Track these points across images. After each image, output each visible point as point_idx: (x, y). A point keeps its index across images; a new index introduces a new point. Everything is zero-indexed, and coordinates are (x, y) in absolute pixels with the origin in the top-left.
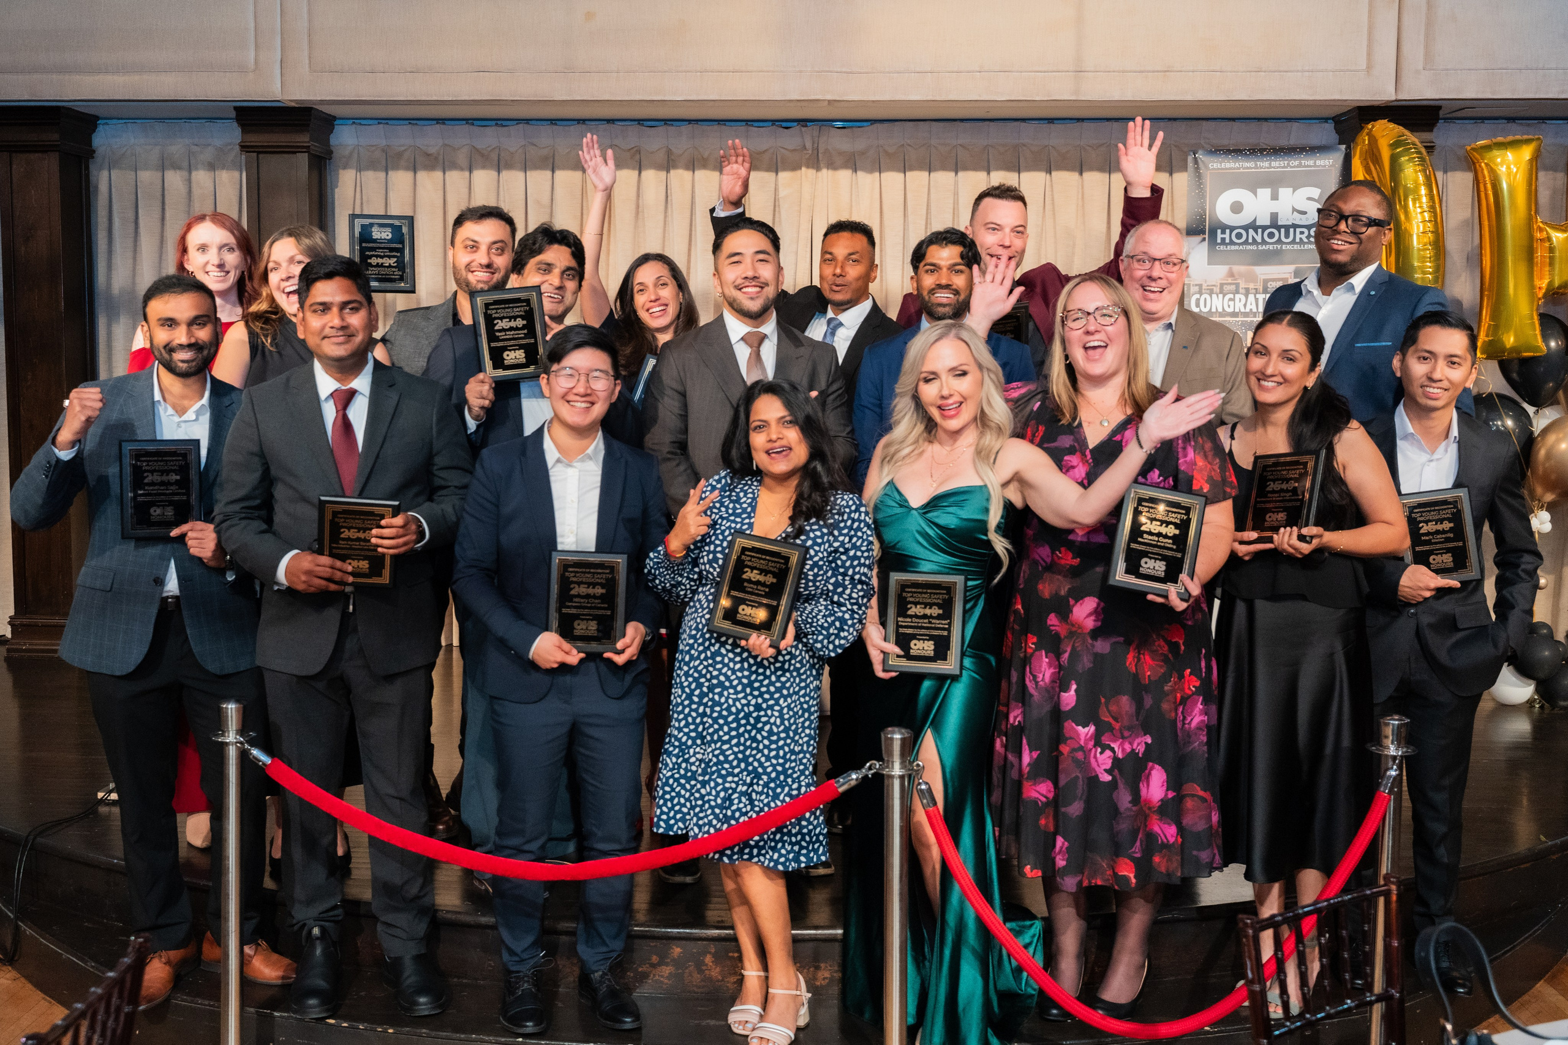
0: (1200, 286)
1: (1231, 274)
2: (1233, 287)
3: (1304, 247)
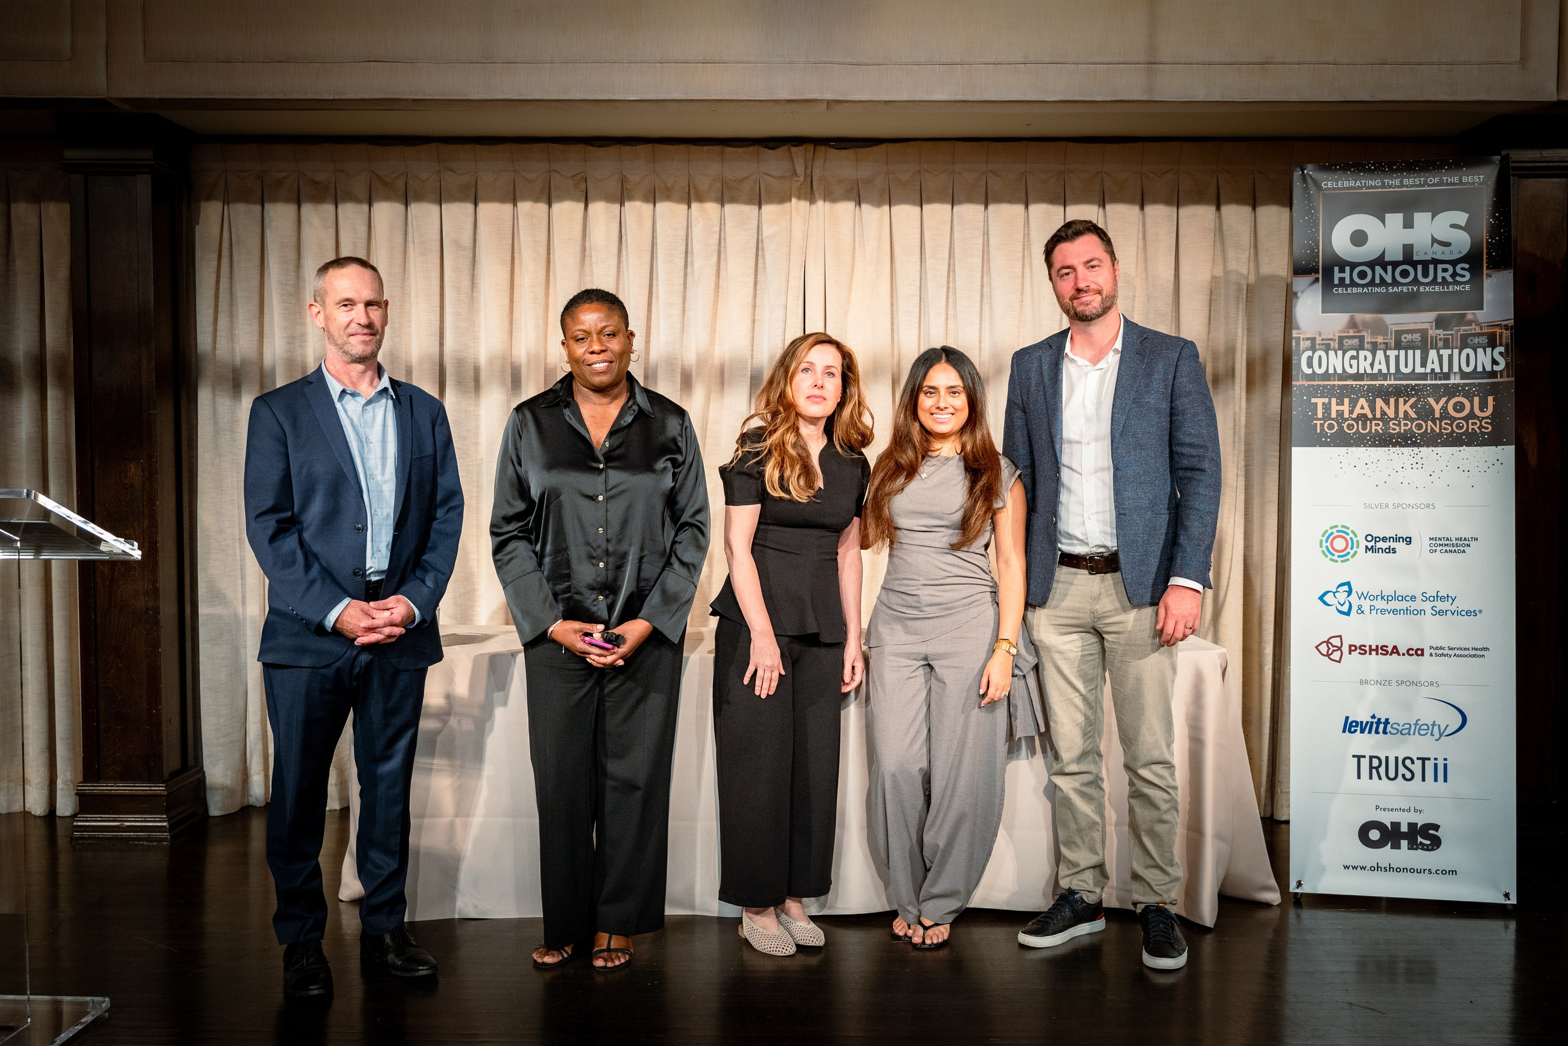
0: (1313, 340)
1: (1353, 324)
2: (1356, 342)
3: (1448, 288)
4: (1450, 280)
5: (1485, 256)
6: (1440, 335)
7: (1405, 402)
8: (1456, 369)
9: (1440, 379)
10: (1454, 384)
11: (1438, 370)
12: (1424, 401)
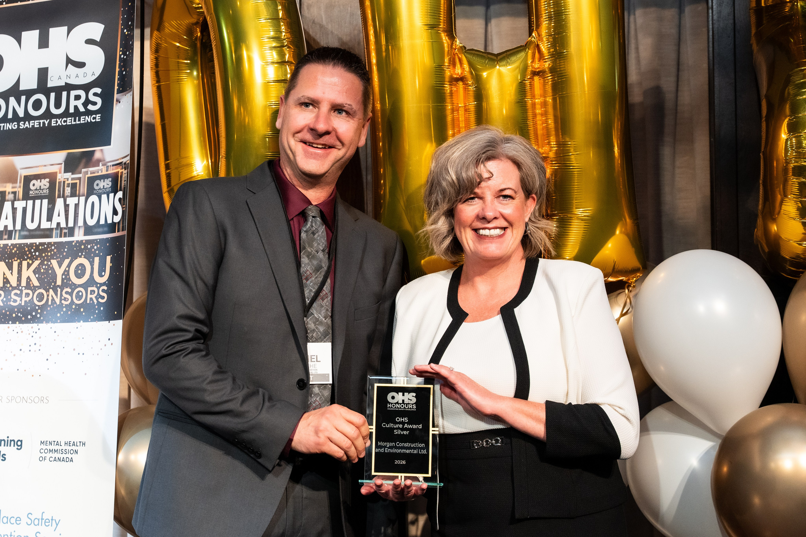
3: (79, 120)
4: (82, 109)
5: (117, 77)
6: (68, 179)
7: (29, 266)
8: (81, 223)
9: (65, 236)
10: (77, 241)
11: (63, 225)
12: (47, 265)
